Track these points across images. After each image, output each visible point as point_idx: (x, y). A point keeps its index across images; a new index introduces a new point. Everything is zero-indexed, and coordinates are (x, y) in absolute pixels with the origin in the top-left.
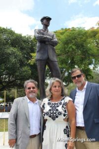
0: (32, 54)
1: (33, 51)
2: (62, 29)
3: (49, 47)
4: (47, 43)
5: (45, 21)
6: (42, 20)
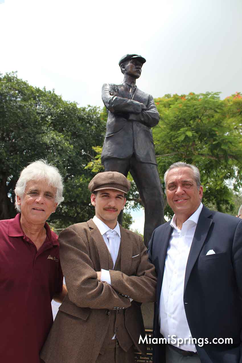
0: (97, 149)
2: (168, 96)
3: (138, 128)
4: (132, 117)
5: (129, 64)
6: (123, 63)
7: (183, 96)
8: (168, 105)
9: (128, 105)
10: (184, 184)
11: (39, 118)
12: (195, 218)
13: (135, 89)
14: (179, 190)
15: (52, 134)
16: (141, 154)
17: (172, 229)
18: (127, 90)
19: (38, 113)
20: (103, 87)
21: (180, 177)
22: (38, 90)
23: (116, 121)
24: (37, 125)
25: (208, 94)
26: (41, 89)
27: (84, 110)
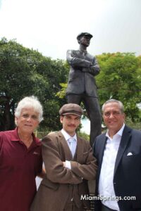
0: (62, 85)
1: (64, 81)
2: (104, 54)
3: (88, 76)
4: (84, 70)
5: (83, 38)
6: (79, 38)
7: (113, 54)
8: (104, 60)
9: (82, 63)
10: (115, 112)
11: (28, 66)
12: (120, 133)
13: (86, 53)
14: (111, 116)
15: (36, 76)
16: (89, 91)
17: (107, 138)
18: (81, 53)
19: (28, 63)
20: (68, 51)
21: (112, 108)
22: (28, 50)
23: (75, 72)
24: (27, 70)
25: (128, 53)
26: (30, 49)
27: (55, 61)
